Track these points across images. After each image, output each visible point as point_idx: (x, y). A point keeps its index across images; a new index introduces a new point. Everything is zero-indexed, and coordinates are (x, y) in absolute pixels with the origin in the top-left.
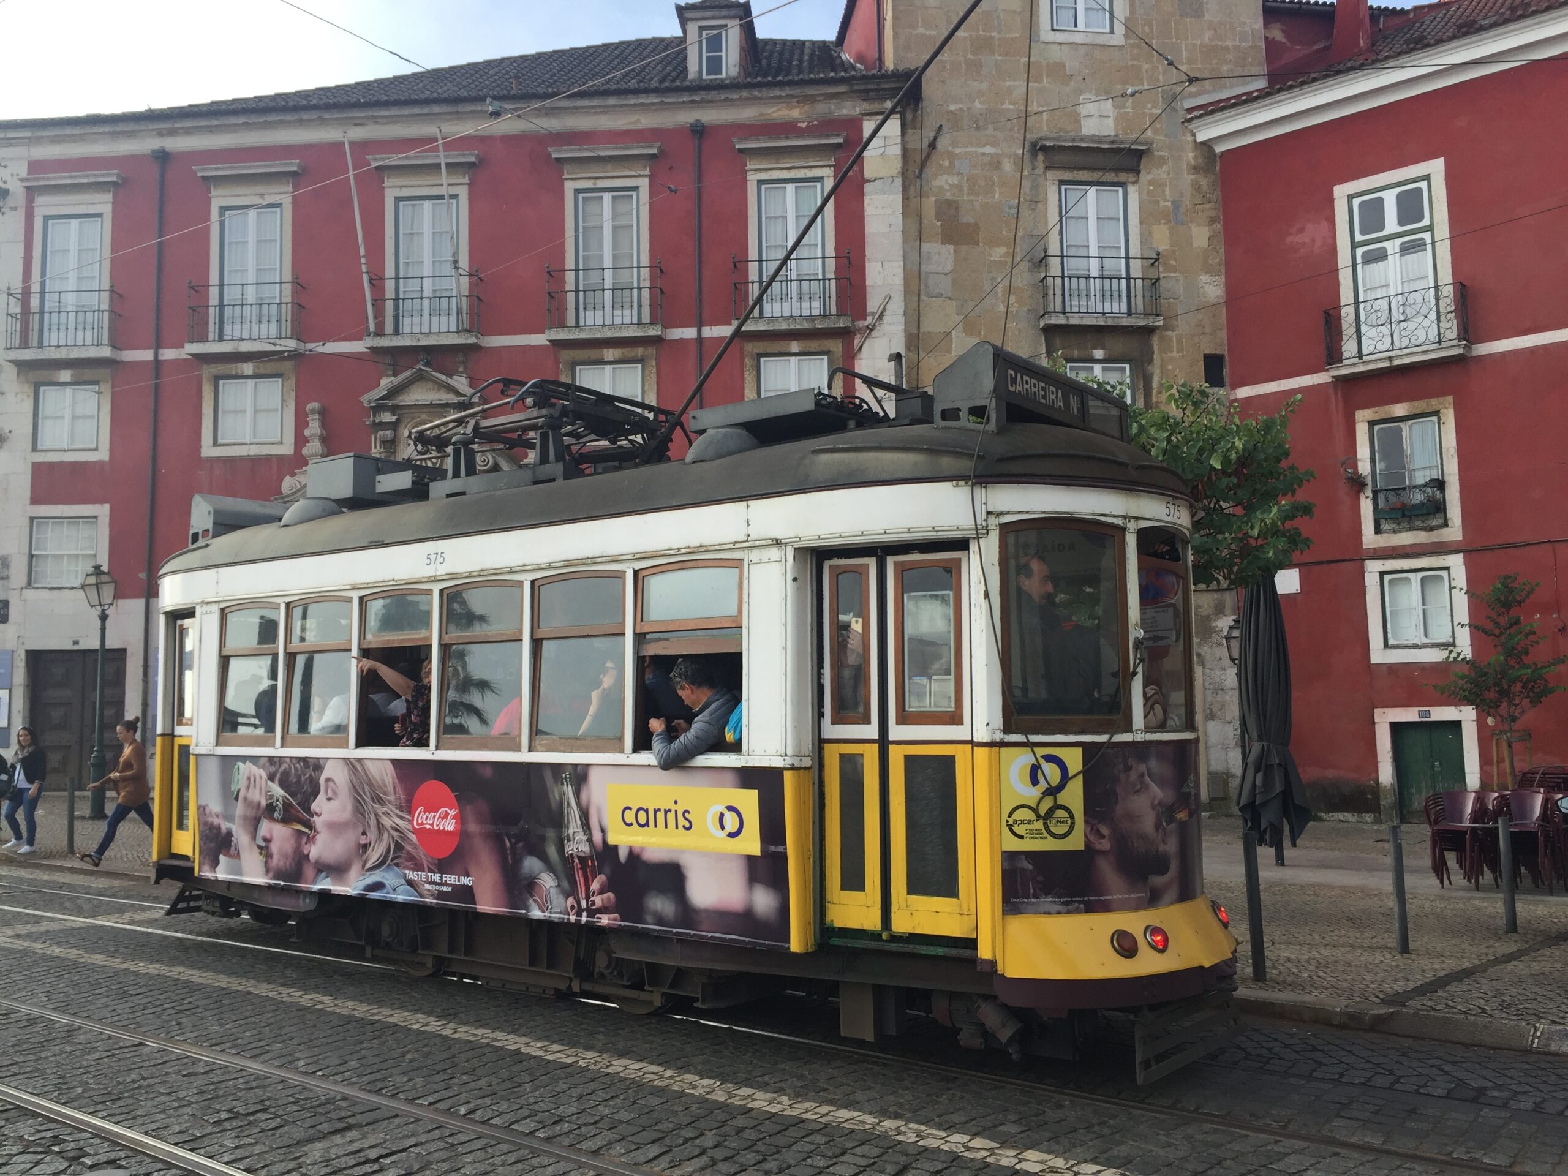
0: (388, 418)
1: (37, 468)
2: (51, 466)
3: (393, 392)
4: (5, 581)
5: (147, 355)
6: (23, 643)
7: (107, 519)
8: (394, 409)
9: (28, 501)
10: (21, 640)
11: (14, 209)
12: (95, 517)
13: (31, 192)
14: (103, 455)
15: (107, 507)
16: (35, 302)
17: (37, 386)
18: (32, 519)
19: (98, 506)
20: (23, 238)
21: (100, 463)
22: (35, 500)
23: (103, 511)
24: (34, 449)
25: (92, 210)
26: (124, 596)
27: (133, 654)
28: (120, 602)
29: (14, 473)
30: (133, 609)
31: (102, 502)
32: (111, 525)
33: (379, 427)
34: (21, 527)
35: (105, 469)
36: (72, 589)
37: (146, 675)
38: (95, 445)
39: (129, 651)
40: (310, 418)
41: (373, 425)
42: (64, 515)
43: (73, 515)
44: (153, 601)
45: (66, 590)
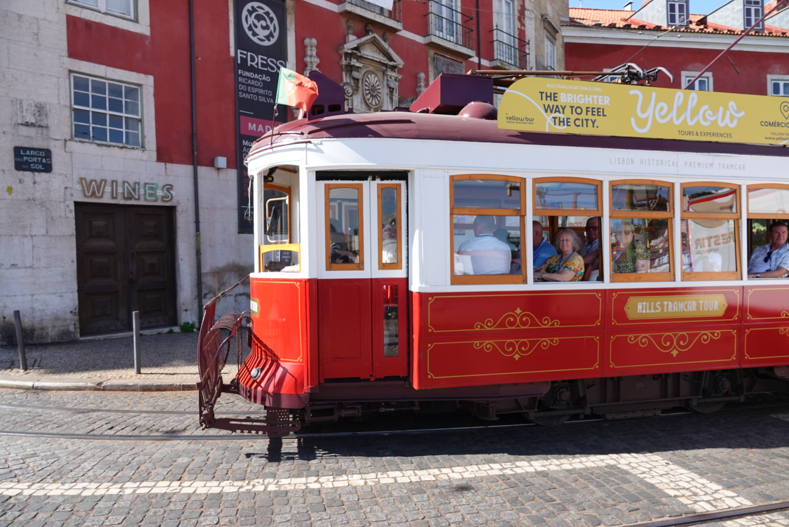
0: (354, 62)
1: (73, 23)
2: (89, 24)
3: (357, 49)
4: (45, 131)
6: (72, 195)
7: (152, 90)
8: (360, 58)
9: (65, 53)
10: (68, 192)
12: (140, 85)
14: (143, 28)
15: (151, 78)
18: (70, 71)
19: (142, 76)
21: (142, 37)
22: (73, 54)
23: (148, 81)
24: (67, 2)
26: (172, 161)
27: (182, 211)
28: (169, 165)
29: (45, 19)
30: (181, 173)
31: (146, 72)
32: (156, 95)
33: (350, 68)
34: (58, 78)
35: (147, 42)
36: (122, 148)
37: (198, 229)
38: (132, 17)
39: (179, 209)
40: (309, 48)
41: (346, 66)
42: (108, 76)
43: (118, 78)
44: (199, 168)
45: (116, 149)
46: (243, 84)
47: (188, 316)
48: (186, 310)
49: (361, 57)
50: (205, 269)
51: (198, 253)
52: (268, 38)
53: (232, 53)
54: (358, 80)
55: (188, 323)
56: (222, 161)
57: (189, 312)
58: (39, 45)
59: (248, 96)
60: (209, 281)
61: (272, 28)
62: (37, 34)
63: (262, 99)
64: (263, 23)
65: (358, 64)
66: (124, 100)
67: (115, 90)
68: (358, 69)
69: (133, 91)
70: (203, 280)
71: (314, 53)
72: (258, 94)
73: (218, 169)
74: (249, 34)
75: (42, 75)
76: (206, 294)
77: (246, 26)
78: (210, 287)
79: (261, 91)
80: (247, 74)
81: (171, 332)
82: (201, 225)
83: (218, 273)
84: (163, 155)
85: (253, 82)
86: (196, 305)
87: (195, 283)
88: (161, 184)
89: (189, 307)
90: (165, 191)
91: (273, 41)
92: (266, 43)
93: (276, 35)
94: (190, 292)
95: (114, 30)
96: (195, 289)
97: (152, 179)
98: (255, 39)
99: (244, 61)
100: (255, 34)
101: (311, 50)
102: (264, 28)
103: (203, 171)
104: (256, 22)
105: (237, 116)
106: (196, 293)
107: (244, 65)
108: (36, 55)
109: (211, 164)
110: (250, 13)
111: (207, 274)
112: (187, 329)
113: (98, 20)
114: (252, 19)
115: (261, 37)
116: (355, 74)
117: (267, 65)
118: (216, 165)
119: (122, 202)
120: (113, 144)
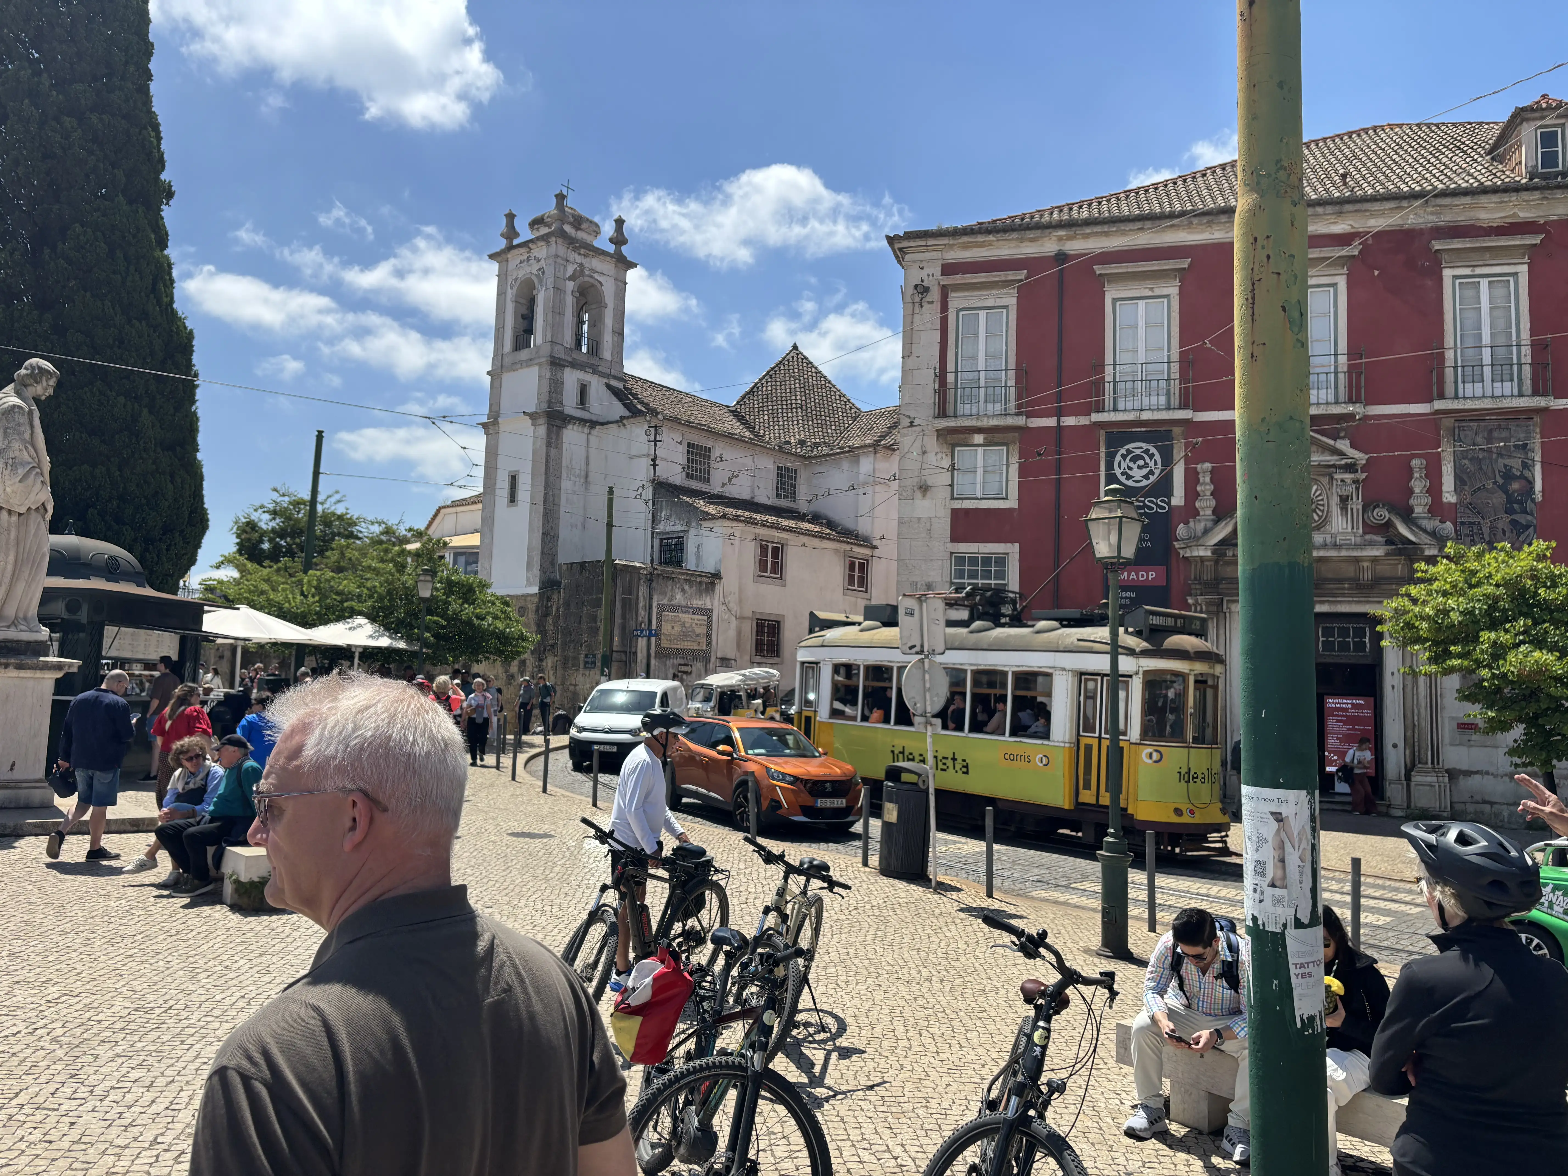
1: (955, 513)
2: (967, 511)
5: (1051, 422)
9: (949, 540)
11: (932, 303)
12: (1007, 554)
13: (945, 291)
16: (950, 378)
17: (953, 446)
20: (939, 327)
24: (952, 498)
25: (999, 302)
29: (937, 517)
34: (943, 560)
35: (1015, 515)
38: (1003, 496)
40: (1201, 475)
42: (981, 551)
43: (989, 551)
52: (1146, 477)
58: (931, 538)
61: (1152, 464)
62: (929, 530)
64: (1141, 463)
66: (993, 569)
71: (1208, 479)
74: (1122, 478)
75: (932, 560)
77: (1118, 472)
91: (1152, 478)
92: (1146, 483)
93: (1158, 470)
95: (987, 511)
98: (1130, 483)
100: (1129, 477)
101: (1204, 477)
102: (1139, 467)
104: (1131, 464)
108: (928, 546)
110: (1124, 457)
113: (973, 506)
114: (1127, 463)
115: (1138, 478)
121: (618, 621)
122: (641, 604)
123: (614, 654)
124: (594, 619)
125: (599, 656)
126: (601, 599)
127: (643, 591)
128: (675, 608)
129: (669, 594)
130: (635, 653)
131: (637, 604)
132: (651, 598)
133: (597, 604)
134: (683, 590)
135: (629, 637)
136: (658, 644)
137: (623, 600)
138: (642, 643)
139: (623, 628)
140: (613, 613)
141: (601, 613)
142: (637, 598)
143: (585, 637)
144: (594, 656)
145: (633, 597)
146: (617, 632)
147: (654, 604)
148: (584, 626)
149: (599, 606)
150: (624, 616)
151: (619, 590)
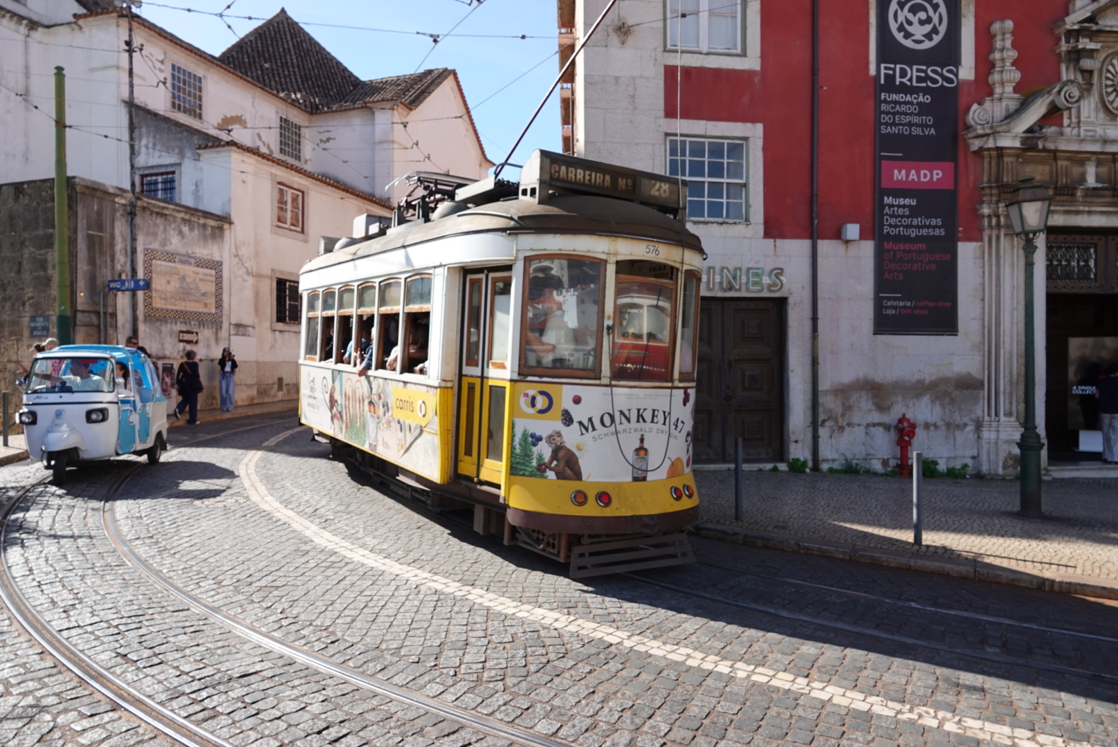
1: (670, 72)
3: (1092, 19)
7: (760, 143)
8: (1092, 35)
9: (662, 113)
12: (746, 139)
14: (752, 62)
15: (760, 127)
18: (667, 134)
19: (749, 125)
21: (749, 74)
22: (670, 113)
23: (755, 132)
26: (783, 237)
27: (795, 304)
28: (779, 242)
29: (642, 77)
30: (795, 250)
31: (754, 121)
32: (765, 149)
33: (1076, 55)
34: (654, 145)
35: (756, 80)
36: (722, 224)
37: (815, 329)
38: (739, 51)
39: (791, 301)
40: (999, 37)
41: (1068, 52)
42: (709, 133)
43: (719, 134)
44: (820, 242)
45: (715, 225)
46: (887, 113)
47: (799, 451)
48: (796, 442)
49: (1100, 32)
50: (824, 386)
51: (815, 362)
52: (929, 36)
53: (872, 71)
54: (1091, 72)
55: (798, 460)
56: (852, 230)
57: (800, 445)
58: (635, 109)
59: (895, 130)
60: (827, 402)
61: (936, 19)
62: (633, 97)
63: (917, 131)
64: (922, 15)
65: (1091, 46)
66: (725, 161)
67: (716, 150)
68: (1091, 53)
69: (737, 149)
70: (820, 401)
71: (1008, 43)
72: (910, 124)
73: (847, 242)
74: (899, 37)
75: (637, 144)
76: (824, 421)
77: (893, 26)
78: (831, 411)
79: (916, 120)
80: (895, 97)
81: (775, 469)
82: (820, 322)
83: (843, 391)
84: (773, 229)
85: (903, 108)
86: (809, 436)
87: (809, 404)
88: (768, 268)
89: (801, 438)
90: (773, 277)
91: (937, 39)
92: (927, 45)
93: (943, 29)
94: (802, 416)
95: (717, 73)
96: (809, 413)
97: (757, 262)
98: (908, 43)
99: (890, 78)
100: (908, 35)
101: (1003, 40)
102: (922, 23)
103: (824, 246)
104: (910, 16)
105: (877, 162)
106: (809, 419)
107: (890, 85)
108: (631, 122)
109: (837, 235)
110: (902, 5)
111: (826, 392)
112: (797, 467)
113: (698, 65)
114: (904, 14)
115: (918, 37)
116: (1086, 63)
117: (927, 78)
118: (843, 237)
119: (720, 294)
120: (712, 219)
121: (83, 267)
122: (119, 246)
123: (80, 316)
124: (43, 265)
125: (54, 319)
126: (52, 235)
127: (121, 228)
128: (171, 257)
129: (161, 236)
130: (114, 315)
131: (112, 245)
132: (134, 239)
133: (47, 242)
134: (181, 233)
135: (102, 292)
136: (148, 304)
137: (90, 239)
138: (122, 301)
139: (92, 279)
140: (73, 255)
141: (54, 256)
142: (113, 237)
143: (29, 292)
144: (47, 318)
145: (106, 235)
146: (81, 284)
147: (140, 249)
148: (27, 276)
149: (50, 245)
150: (92, 261)
151: (81, 224)
